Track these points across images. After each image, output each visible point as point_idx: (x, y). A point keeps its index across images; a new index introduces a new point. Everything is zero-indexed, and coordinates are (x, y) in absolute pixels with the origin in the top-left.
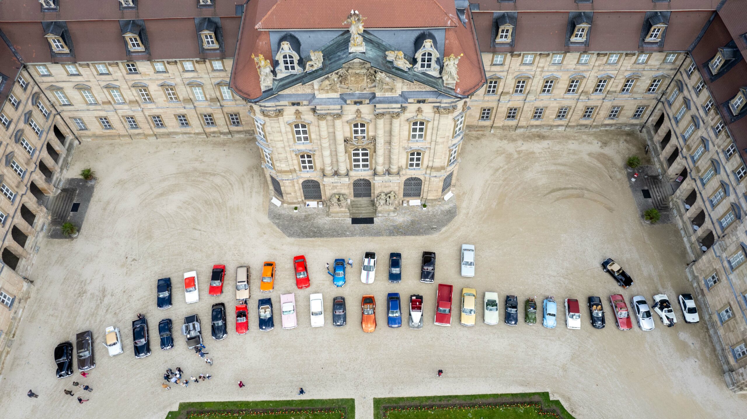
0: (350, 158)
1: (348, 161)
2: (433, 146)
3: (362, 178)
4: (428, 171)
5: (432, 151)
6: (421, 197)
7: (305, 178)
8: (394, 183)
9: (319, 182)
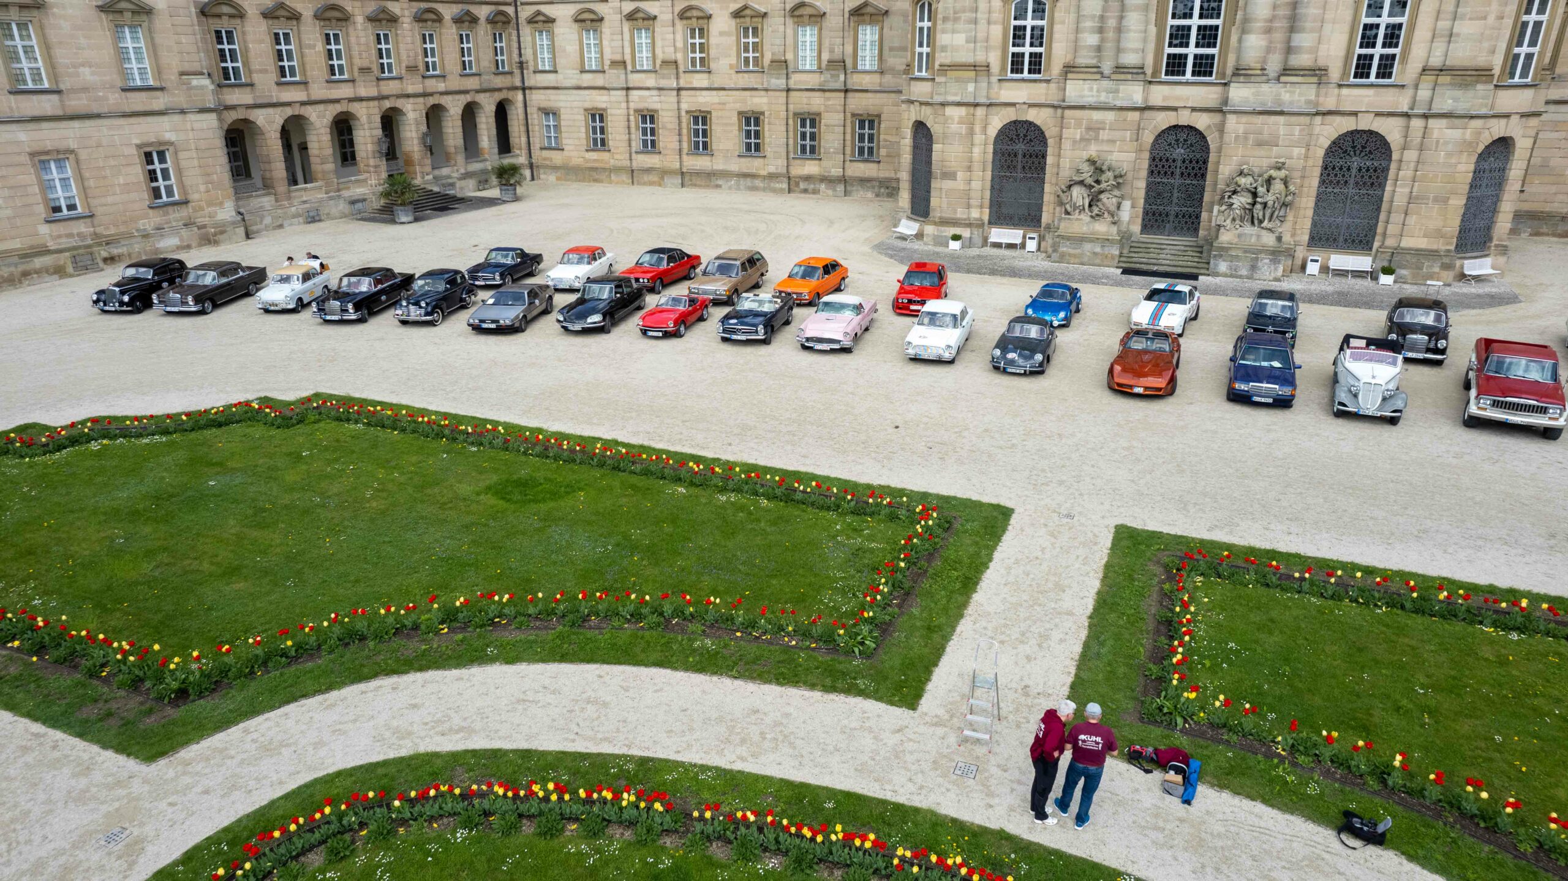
0: (1160, 23)
1: (1153, 30)
3: (1185, 118)
4: (1424, 93)
6: (1376, 245)
7: (1011, 110)
8: (1294, 119)
9: (1047, 134)
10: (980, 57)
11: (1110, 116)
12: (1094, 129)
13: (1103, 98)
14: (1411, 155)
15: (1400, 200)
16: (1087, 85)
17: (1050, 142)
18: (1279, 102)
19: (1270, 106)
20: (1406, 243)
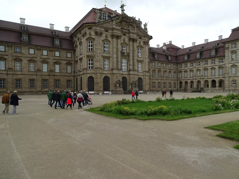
2: (144, 61)
3: (125, 76)
4: (144, 73)
5: (144, 62)
6: (143, 90)
7: (105, 74)
8: (136, 75)
9: (110, 78)
10: (101, 67)
11: (119, 75)
12: (117, 77)
13: (118, 73)
14: (144, 80)
15: (144, 85)
16: (116, 71)
17: (110, 79)
18: (135, 74)
19: (134, 74)
20: (146, 89)
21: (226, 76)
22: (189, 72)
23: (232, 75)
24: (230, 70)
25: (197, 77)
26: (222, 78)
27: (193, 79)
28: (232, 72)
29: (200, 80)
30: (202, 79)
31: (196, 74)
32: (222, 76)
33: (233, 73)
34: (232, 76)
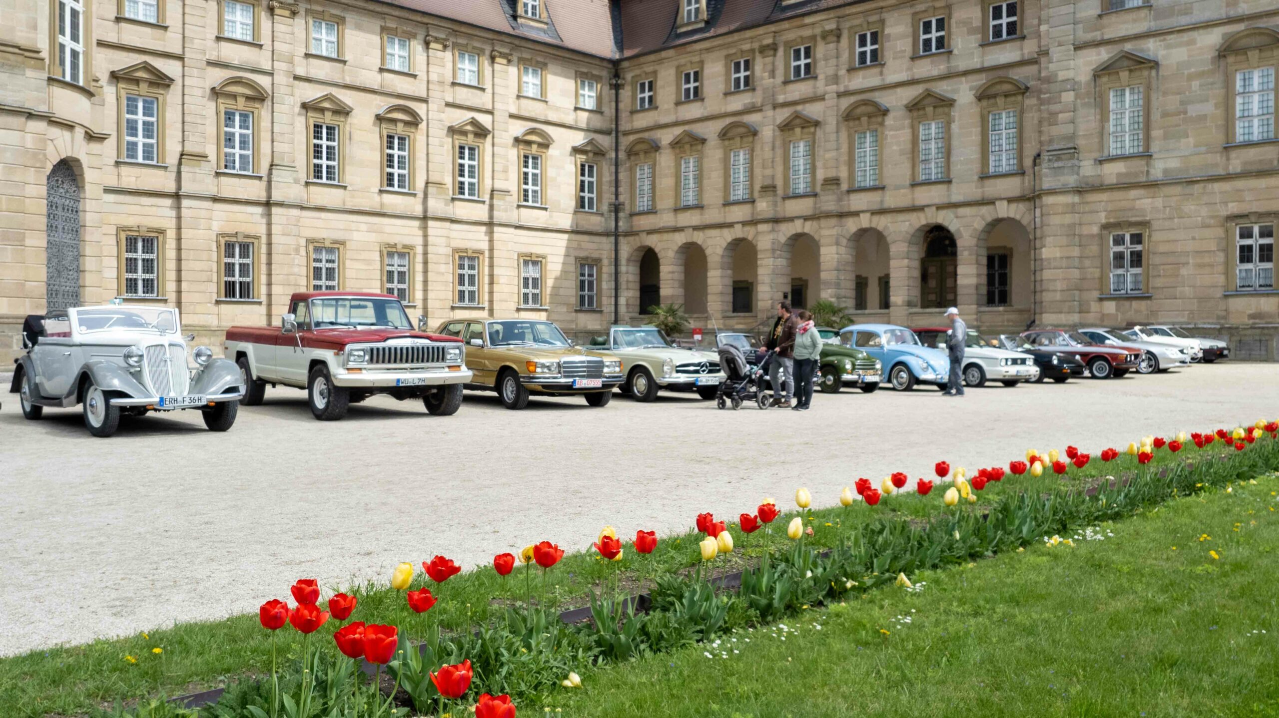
21: (1047, 183)
22: (713, 153)
23: (1112, 172)
24: (1087, 121)
25: (786, 198)
26: (1010, 200)
27: (753, 222)
28: (1102, 133)
29: (808, 228)
30: (828, 215)
31: (779, 169)
32: (1013, 186)
33: (1113, 149)
34: (1113, 180)
